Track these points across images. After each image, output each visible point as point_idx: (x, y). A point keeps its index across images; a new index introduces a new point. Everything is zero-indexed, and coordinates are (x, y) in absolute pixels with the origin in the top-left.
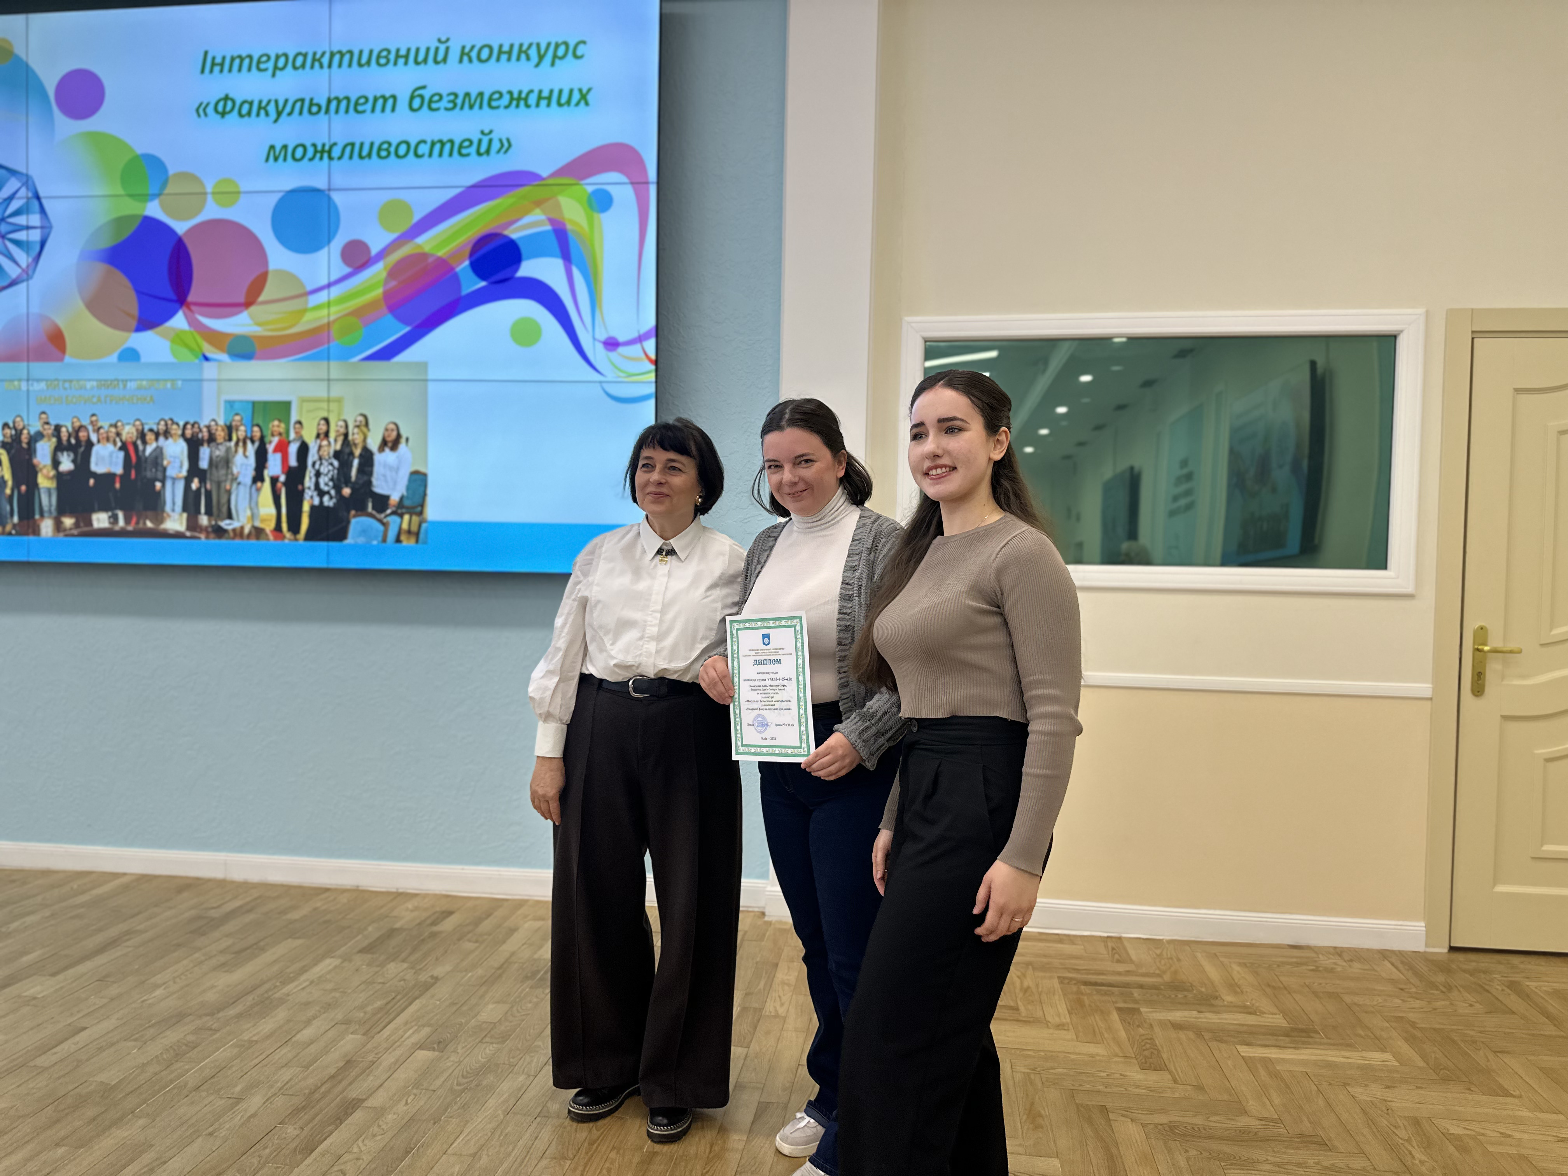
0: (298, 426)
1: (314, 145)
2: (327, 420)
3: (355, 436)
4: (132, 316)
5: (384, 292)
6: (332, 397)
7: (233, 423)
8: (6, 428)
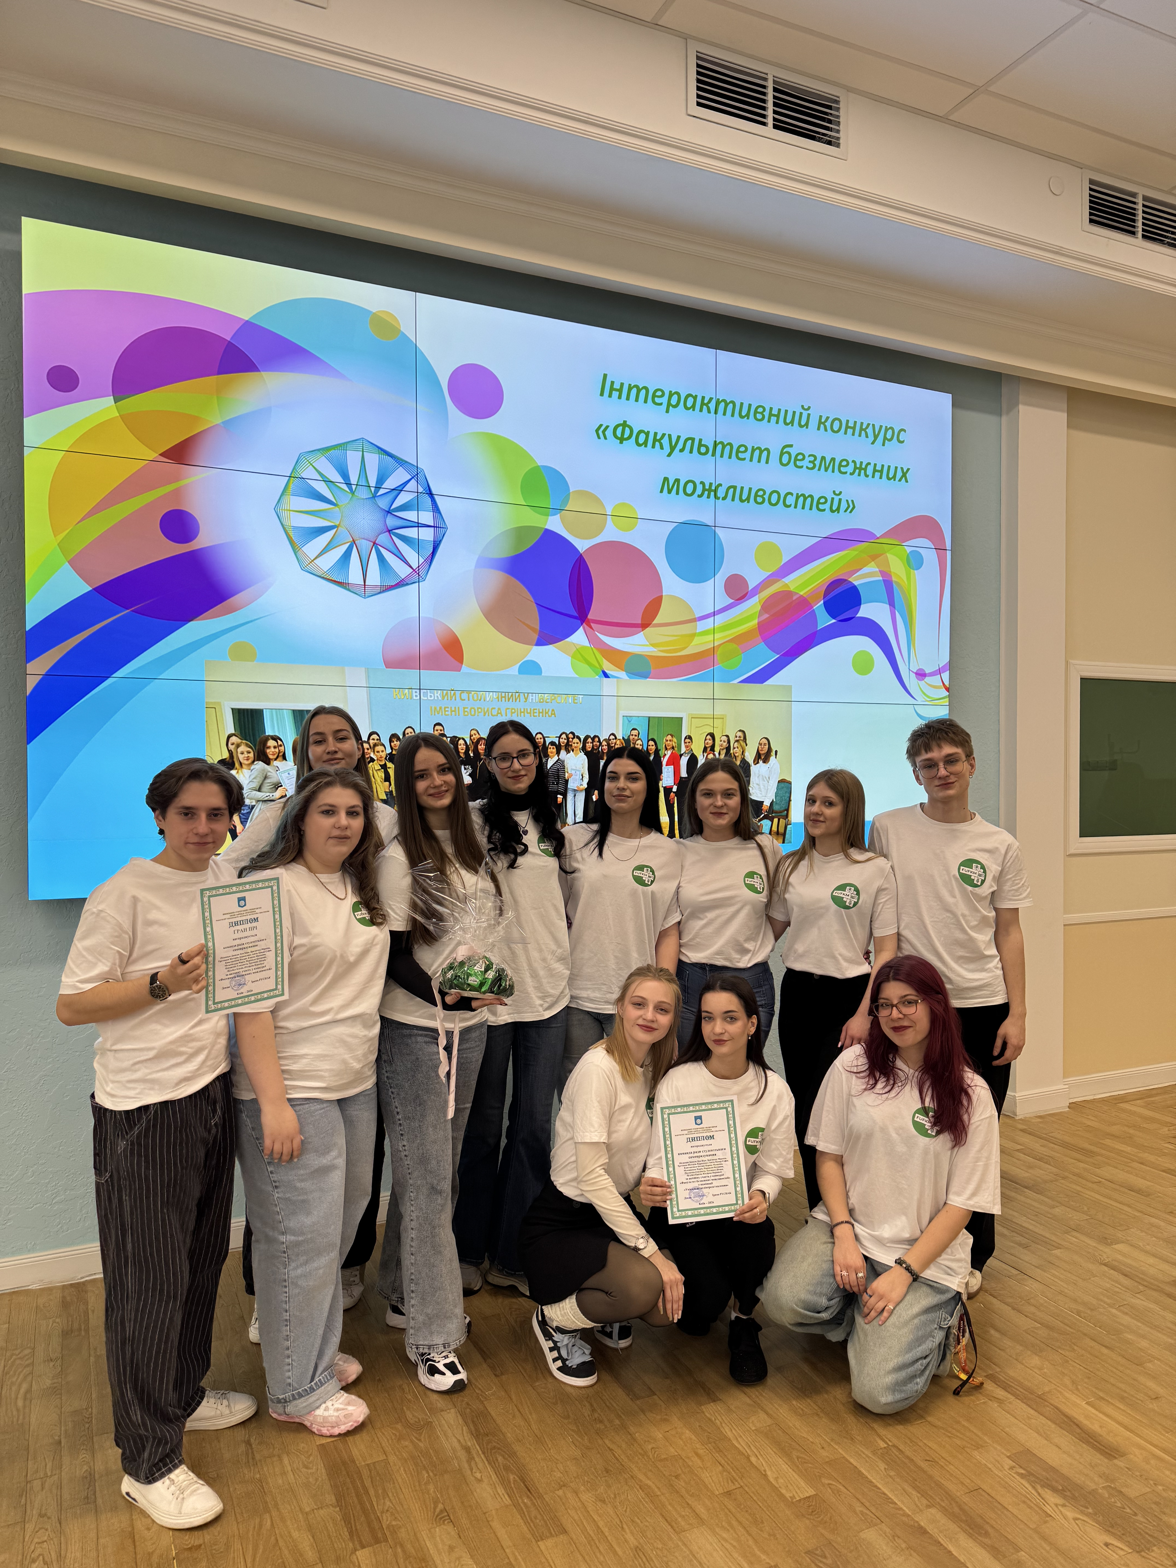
0: (687, 740)
1: (702, 483)
2: (712, 735)
3: (736, 751)
4: (533, 629)
5: (758, 623)
6: (717, 714)
7: (631, 737)
8: (395, 740)
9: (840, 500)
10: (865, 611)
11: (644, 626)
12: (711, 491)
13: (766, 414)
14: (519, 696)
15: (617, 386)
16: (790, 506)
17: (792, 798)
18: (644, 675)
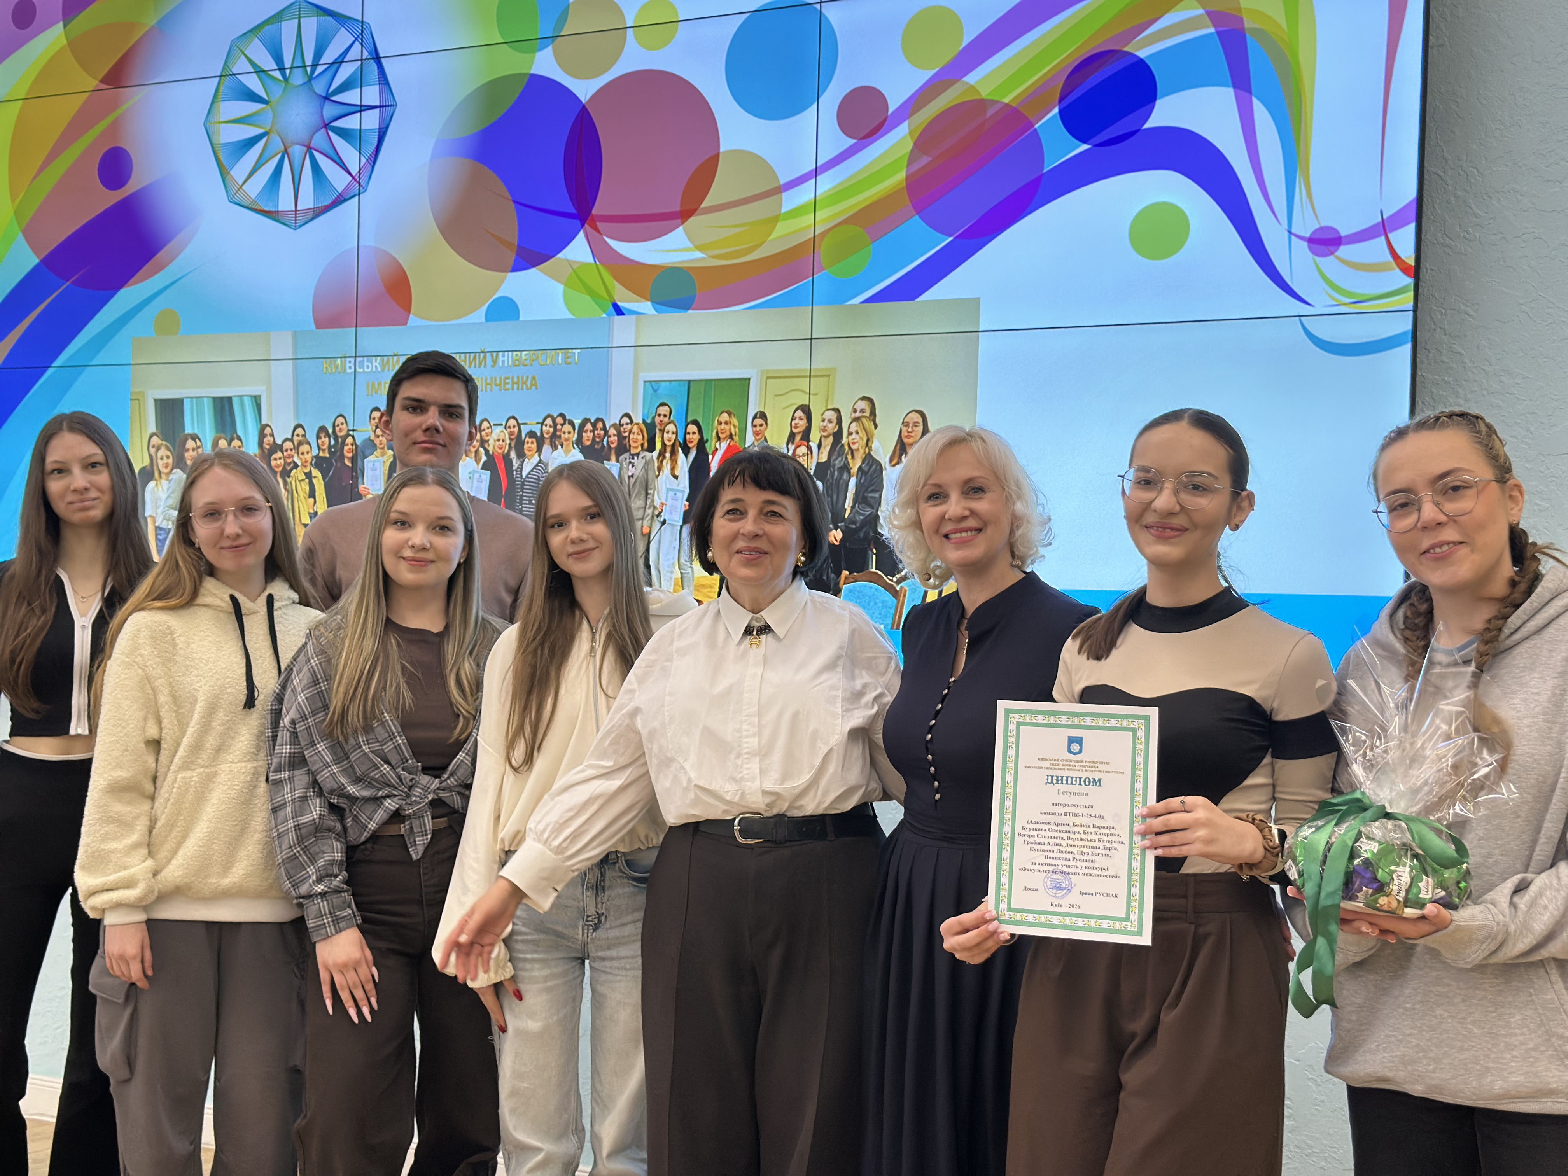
0: (758, 421)
2: (806, 410)
3: (853, 438)
4: (509, 245)
5: (907, 178)
6: (816, 369)
7: (657, 419)
8: (322, 435)
10: (1166, 113)
11: (684, 215)
14: (485, 357)
18: (683, 304)
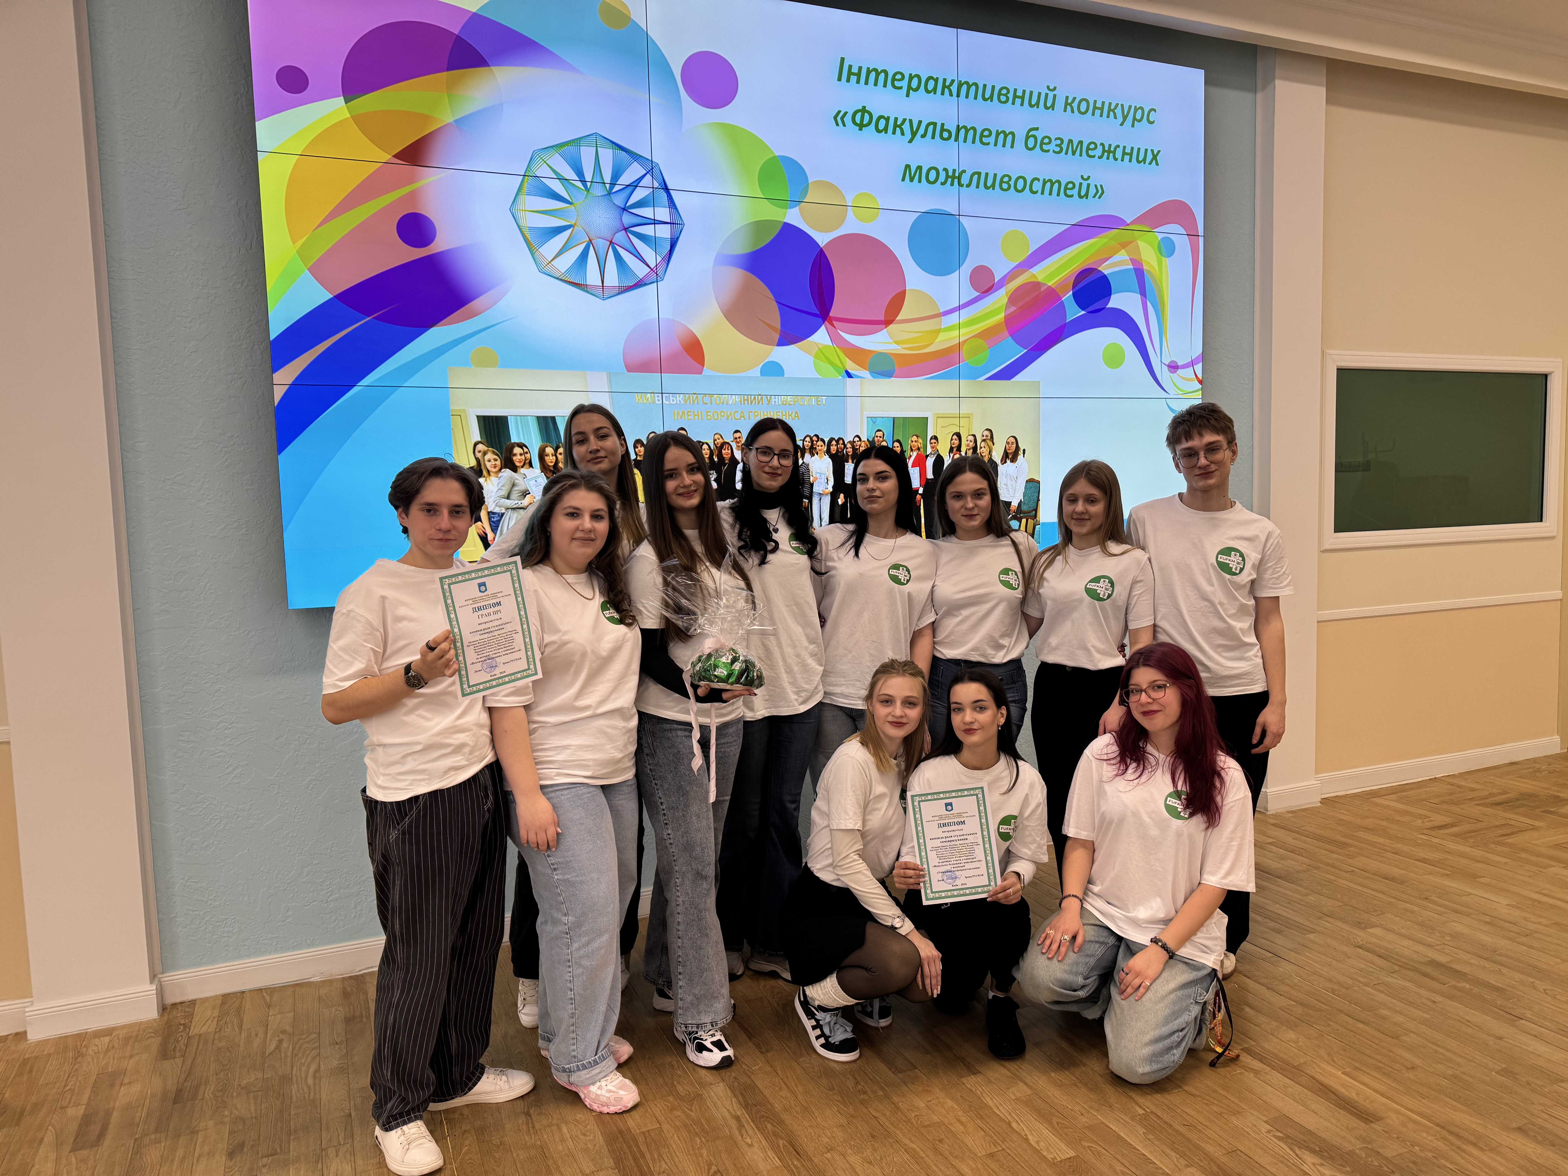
0: (933, 441)
1: (945, 170)
2: (958, 435)
3: (983, 451)
4: (772, 328)
5: (1005, 317)
6: (963, 414)
7: (876, 439)
8: (639, 446)
9: (1089, 185)
10: (1116, 301)
11: (887, 322)
12: (954, 178)
13: (1011, 96)
14: (762, 398)
15: (855, 70)
16: (1036, 192)
17: (1040, 498)
18: (888, 374)
